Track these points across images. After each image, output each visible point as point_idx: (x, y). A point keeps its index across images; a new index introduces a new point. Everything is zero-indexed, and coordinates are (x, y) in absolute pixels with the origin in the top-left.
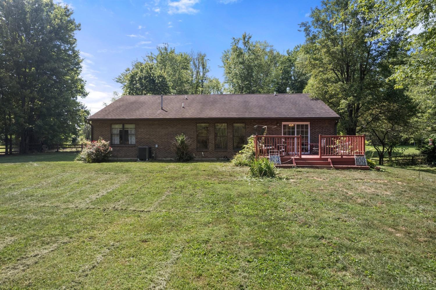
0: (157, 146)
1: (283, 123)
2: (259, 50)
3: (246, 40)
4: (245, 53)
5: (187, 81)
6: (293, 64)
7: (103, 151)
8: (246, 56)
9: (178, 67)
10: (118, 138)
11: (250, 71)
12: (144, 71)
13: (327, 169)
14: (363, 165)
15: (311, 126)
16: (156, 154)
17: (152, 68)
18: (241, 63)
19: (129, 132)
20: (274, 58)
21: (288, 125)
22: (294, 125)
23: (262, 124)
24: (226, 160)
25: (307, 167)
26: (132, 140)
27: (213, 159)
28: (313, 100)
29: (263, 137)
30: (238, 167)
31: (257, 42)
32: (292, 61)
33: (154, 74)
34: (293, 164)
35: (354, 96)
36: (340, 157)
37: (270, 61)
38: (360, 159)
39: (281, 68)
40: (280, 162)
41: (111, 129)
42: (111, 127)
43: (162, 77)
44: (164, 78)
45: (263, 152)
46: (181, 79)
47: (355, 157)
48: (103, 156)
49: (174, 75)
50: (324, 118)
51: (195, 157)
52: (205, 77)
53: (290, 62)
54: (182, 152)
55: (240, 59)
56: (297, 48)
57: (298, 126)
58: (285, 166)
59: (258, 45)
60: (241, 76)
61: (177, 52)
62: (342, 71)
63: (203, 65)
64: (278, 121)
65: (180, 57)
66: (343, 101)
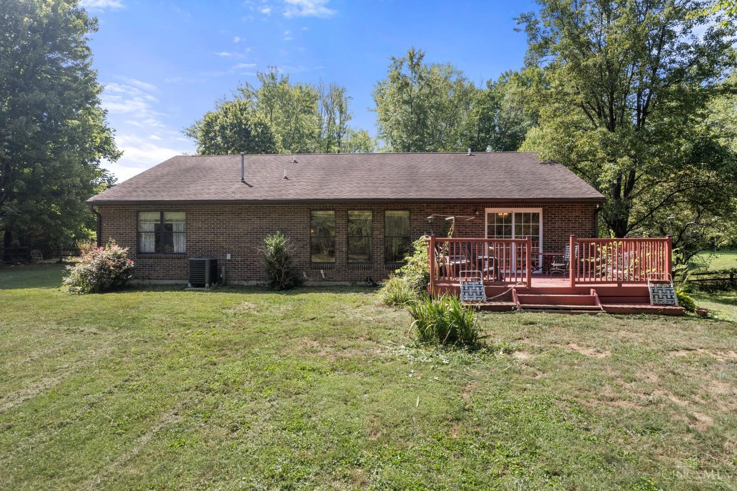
0: (229, 257)
1: (488, 210)
2: (439, 78)
3: (415, 60)
4: (413, 84)
5: (310, 134)
6: (497, 104)
7: (112, 268)
8: (416, 89)
9: (294, 108)
10: (153, 240)
11: (422, 116)
12: (230, 115)
13: (591, 314)
14: (667, 305)
15: (544, 217)
16: (226, 272)
17: (245, 110)
18: (405, 102)
19: (174, 229)
20: (465, 93)
21: (497, 214)
22: (510, 215)
23: (444, 213)
24: (370, 286)
25: (544, 309)
26: (180, 245)
27: (343, 283)
28: (546, 164)
29: (447, 240)
30: (391, 310)
31: (433, 65)
32: (496, 100)
33: (247, 120)
34: (512, 301)
35: (631, 156)
36: (616, 285)
37: (457, 99)
38: (660, 291)
39: (478, 112)
40: (485, 295)
41: (138, 221)
42: (137, 216)
43: (263, 124)
44: (266, 127)
45: (446, 271)
46: (299, 131)
47: (649, 285)
48: (112, 279)
49: (287, 123)
50: (572, 199)
51: (307, 280)
52: (344, 129)
53: (493, 101)
54: (278, 270)
55: (404, 96)
56: (504, 77)
57: (518, 215)
58: (495, 306)
59: (436, 70)
60: (406, 126)
61: (292, 82)
62: (599, 108)
63: (341, 106)
64: (477, 205)
65: (298, 91)
66: (607, 166)
